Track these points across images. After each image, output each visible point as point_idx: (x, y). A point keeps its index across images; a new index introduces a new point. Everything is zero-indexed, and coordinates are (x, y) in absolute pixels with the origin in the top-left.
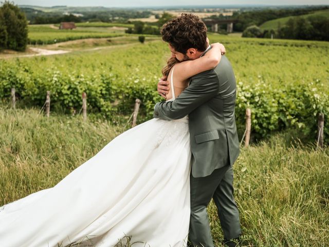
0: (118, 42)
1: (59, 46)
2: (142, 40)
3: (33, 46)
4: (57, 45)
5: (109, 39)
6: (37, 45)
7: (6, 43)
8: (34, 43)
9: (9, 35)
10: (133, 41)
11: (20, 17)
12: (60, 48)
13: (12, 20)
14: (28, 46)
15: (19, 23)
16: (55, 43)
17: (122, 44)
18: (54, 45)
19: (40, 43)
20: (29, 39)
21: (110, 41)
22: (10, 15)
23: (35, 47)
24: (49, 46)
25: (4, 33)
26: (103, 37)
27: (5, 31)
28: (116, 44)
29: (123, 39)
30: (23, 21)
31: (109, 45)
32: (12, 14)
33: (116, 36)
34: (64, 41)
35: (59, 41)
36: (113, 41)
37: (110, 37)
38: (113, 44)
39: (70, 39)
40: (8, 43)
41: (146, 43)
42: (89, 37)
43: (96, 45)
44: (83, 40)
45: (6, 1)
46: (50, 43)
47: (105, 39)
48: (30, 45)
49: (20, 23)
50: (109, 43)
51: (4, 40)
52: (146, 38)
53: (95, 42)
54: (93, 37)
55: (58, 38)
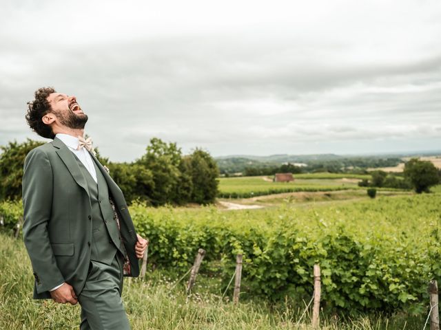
0: (341, 197)
1: (258, 201)
2: (372, 194)
3: (226, 199)
4: (255, 199)
5: (327, 193)
6: (230, 199)
7: (190, 195)
8: (227, 196)
9: (194, 186)
10: (361, 195)
11: (211, 166)
12: (259, 203)
13: (200, 169)
14: (217, 199)
15: (207, 172)
16: (253, 196)
17: (346, 199)
18: (251, 199)
19: (235, 196)
20: (218, 192)
21: (329, 195)
22: (198, 162)
23: (227, 201)
24: (245, 200)
25: (189, 184)
26: (320, 190)
27: (191, 182)
28: (338, 199)
29: (349, 194)
30: (213, 170)
31: (327, 200)
32: (200, 162)
33: (339, 189)
34: (265, 194)
35: (258, 194)
36: (334, 195)
37: (331, 190)
38: (334, 199)
39: (273, 192)
40: (193, 196)
41: (377, 198)
42: (300, 190)
43: (308, 199)
44: (290, 194)
45: (197, 148)
46: (247, 196)
47: (322, 193)
48: (222, 199)
49: (210, 172)
50: (328, 197)
51: (188, 192)
52: (377, 192)
53: (307, 196)
54: (306, 190)
55: (257, 191)
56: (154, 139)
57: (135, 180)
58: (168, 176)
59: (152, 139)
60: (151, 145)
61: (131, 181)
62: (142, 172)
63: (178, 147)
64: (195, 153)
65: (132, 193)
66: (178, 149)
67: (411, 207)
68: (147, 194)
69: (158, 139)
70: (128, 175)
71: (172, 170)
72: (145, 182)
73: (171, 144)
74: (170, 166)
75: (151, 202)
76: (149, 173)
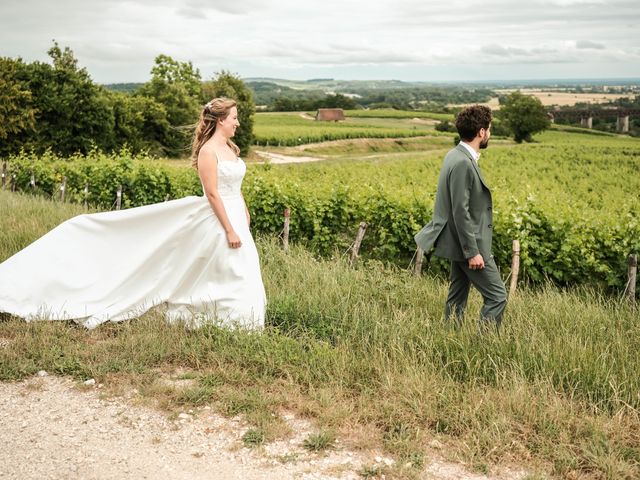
0: (416, 146)
1: (306, 150)
3: (261, 147)
4: (303, 147)
5: (399, 140)
6: (268, 147)
8: (263, 143)
10: (444, 145)
11: (243, 99)
12: (306, 153)
14: (252, 148)
16: (299, 144)
17: (423, 150)
18: (297, 147)
19: (275, 143)
20: (254, 136)
21: (400, 143)
22: (226, 93)
23: (264, 151)
24: (289, 150)
26: (389, 136)
28: (414, 150)
29: (426, 141)
30: (246, 105)
31: (399, 150)
32: (230, 93)
33: (414, 136)
34: (316, 141)
35: (307, 141)
36: (407, 143)
37: (403, 136)
38: (406, 150)
39: (327, 138)
42: (362, 136)
43: (374, 149)
44: (351, 140)
45: (223, 73)
46: (290, 144)
47: (391, 140)
48: (258, 147)
49: (243, 108)
50: (398, 146)
53: (373, 145)
54: (370, 136)
55: (305, 136)
56: (161, 57)
57: (142, 119)
58: (187, 113)
59: (158, 56)
60: (157, 66)
61: (137, 120)
62: (152, 107)
63: (194, 69)
64: (221, 80)
65: (138, 137)
66: (195, 73)
67: (515, 164)
68: (157, 139)
69: (168, 56)
70: (134, 112)
71: (191, 105)
72: (157, 121)
73: (185, 66)
74: (187, 99)
75: (164, 150)
76: (162, 108)
